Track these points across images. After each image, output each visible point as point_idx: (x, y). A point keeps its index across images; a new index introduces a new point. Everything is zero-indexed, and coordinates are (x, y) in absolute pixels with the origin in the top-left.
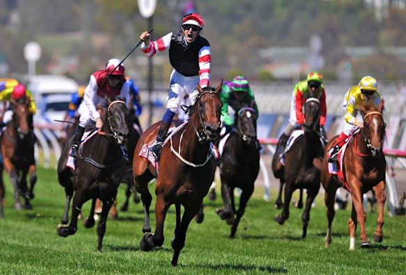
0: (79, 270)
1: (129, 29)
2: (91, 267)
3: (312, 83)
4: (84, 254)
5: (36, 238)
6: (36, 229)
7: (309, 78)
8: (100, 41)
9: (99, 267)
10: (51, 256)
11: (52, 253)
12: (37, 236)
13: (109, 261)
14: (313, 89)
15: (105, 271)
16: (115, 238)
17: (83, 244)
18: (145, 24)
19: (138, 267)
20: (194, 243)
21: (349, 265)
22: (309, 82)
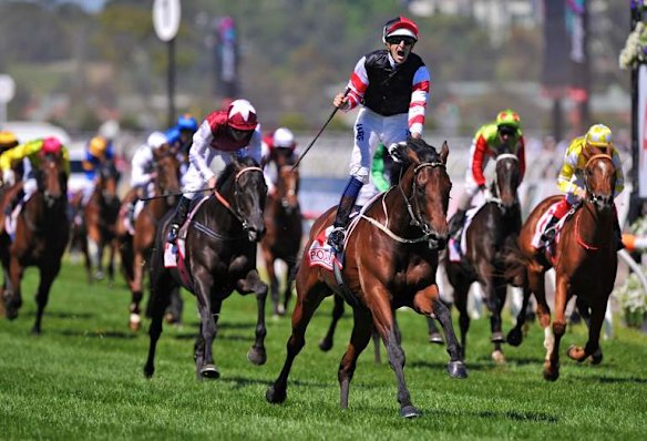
0: (72, 400)
1: (141, 57)
2: (89, 397)
3: (504, 128)
4: (79, 377)
5: (9, 355)
6: (10, 341)
7: (500, 120)
8: (99, 73)
9: (100, 397)
10: (31, 380)
11: (32, 376)
12: (11, 351)
13: (115, 387)
14: (506, 137)
15: (110, 402)
16: (122, 354)
17: (77, 362)
18: (163, 51)
19: (156, 397)
20: (236, 362)
21: (456, 393)
22: (500, 127)
